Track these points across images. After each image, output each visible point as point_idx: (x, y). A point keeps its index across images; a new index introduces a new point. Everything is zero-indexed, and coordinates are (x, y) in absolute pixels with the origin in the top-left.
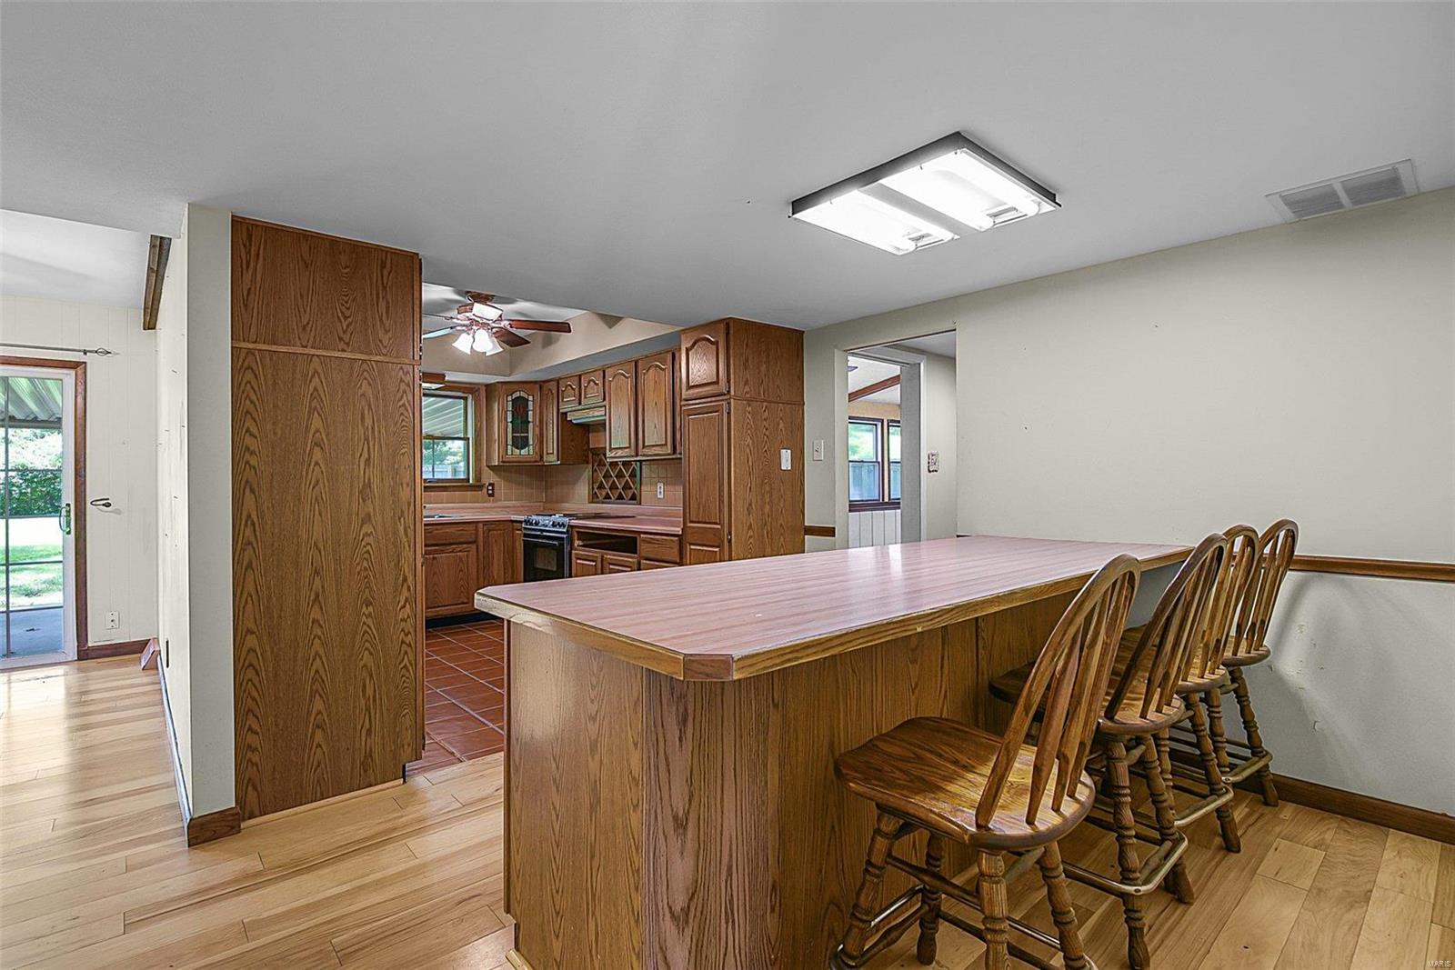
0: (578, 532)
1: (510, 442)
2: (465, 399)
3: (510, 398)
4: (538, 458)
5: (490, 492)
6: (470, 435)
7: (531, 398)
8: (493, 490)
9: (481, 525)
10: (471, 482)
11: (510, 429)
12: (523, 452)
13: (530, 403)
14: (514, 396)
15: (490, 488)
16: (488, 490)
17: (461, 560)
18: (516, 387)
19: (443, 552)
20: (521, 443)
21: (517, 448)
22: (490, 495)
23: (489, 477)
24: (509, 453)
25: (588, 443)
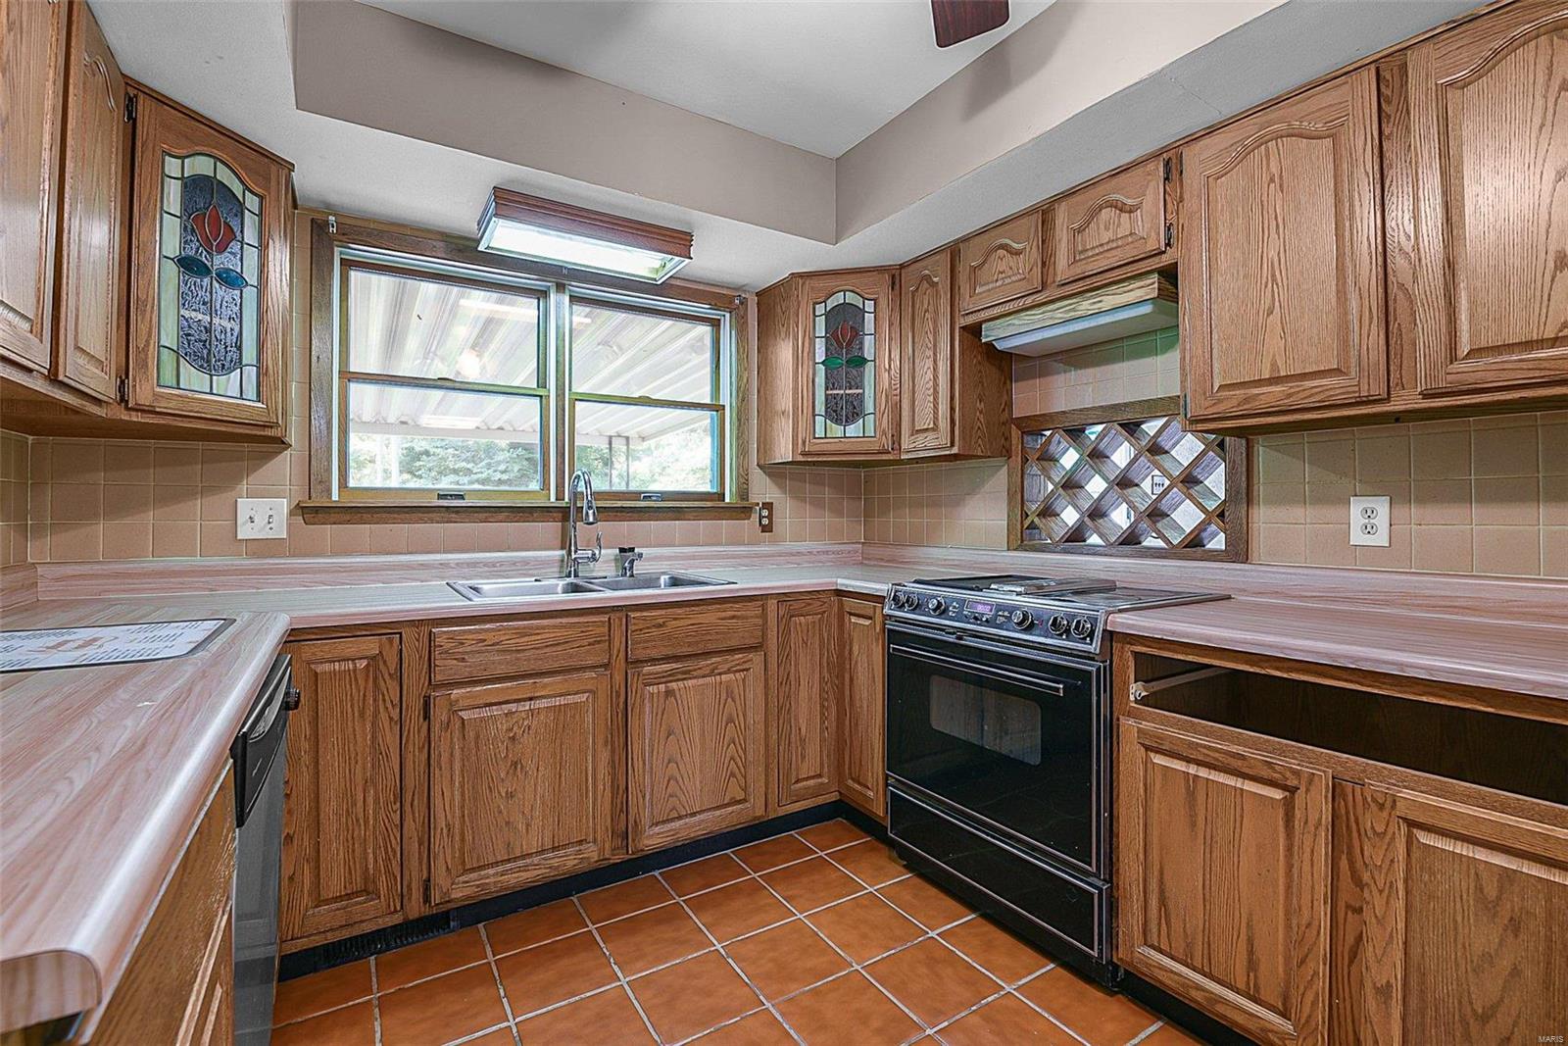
0: (1136, 654)
1: (820, 408)
2: (715, 324)
3: (820, 309)
4: (887, 443)
5: (765, 521)
6: (725, 399)
7: (869, 306)
8: (770, 517)
9: (772, 604)
10: (727, 500)
11: (820, 380)
12: (853, 430)
13: (869, 318)
14: (832, 303)
15: (765, 513)
16: (761, 517)
17: (730, 694)
18: (831, 283)
19: (687, 675)
20: (844, 410)
21: (838, 421)
22: (767, 529)
23: (763, 489)
24: (820, 433)
25: (1009, 404)
